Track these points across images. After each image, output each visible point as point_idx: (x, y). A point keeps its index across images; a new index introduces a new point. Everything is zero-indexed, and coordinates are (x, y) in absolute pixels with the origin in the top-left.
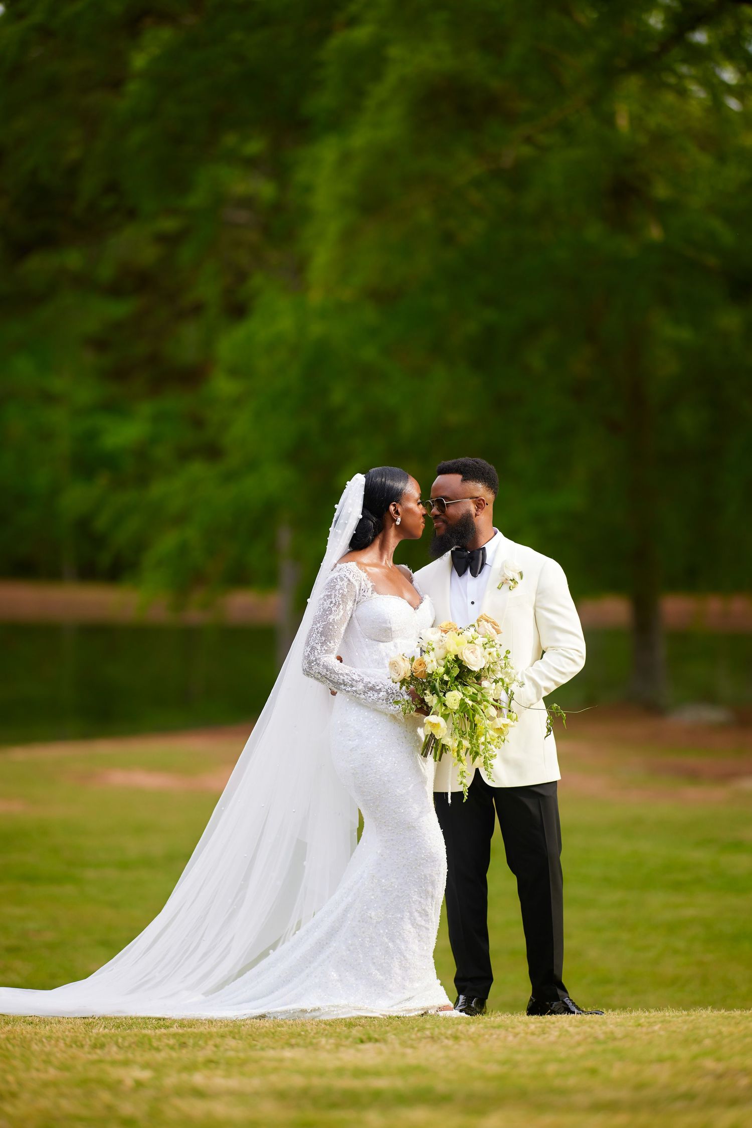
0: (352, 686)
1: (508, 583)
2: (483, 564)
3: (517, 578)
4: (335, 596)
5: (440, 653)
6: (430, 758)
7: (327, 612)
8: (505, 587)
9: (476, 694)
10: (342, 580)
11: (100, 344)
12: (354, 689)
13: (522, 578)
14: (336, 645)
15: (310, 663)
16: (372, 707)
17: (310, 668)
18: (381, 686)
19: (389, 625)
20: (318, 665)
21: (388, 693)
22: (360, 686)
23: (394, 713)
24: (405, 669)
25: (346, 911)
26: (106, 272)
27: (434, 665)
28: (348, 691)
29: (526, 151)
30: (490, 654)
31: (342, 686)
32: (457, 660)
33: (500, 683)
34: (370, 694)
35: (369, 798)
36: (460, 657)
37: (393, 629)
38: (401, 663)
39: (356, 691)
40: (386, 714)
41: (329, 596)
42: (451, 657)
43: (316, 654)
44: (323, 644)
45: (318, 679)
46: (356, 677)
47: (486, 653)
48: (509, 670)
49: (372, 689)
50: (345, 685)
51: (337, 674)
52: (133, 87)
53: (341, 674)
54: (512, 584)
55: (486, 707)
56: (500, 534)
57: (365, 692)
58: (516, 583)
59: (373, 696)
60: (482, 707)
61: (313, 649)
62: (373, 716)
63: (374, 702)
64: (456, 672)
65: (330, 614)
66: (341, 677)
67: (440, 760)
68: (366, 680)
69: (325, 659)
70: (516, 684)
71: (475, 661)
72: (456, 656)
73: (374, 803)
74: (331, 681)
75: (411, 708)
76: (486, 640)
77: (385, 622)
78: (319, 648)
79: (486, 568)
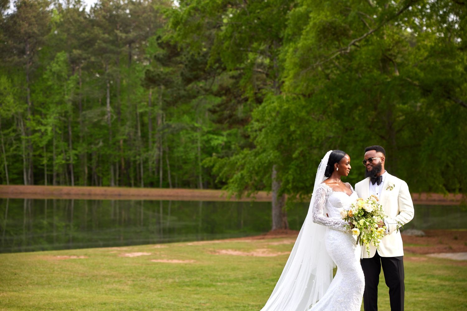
0: (329, 224)
1: (390, 188)
2: (381, 181)
3: (393, 187)
4: (319, 195)
5: (356, 207)
6: (359, 244)
7: (317, 200)
8: (389, 189)
9: (371, 221)
10: (320, 189)
11: (213, 112)
12: (330, 224)
13: (394, 186)
14: (322, 211)
15: (314, 218)
16: (337, 230)
17: (315, 220)
18: (339, 222)
19: (340, 202)
20: (317, 218)
21: (342, 224)
22: (332, 223)
23: (345, 231)
24: (345, 214)
25: (331, 298)
26: (215, 88)
27: (355, 212)
28: (329, 226)
29: (353, 47)
30: (374, 206)
31: (326, 224)
32: (363, 209)
33: (379, 216)
34: (336, 225)
35: (338, 260)
36: (364, 208)
37: (341, 203)
38: (344, 212)
39: (331, 225)
40: (343, 232)
41: (317, 195)
42: (360, 208)
43: (316, 215)
44: (318, 211)
45: (318, 223)
46: (331, 221)
47: (373, 206)
48: (383, 212)
49: (336, 224)
50: (327, 224)
51: (324, 220)
52: (223, 28)
53: (325, 220)
54: (391, 188)
55: (374, 224)
56: (386, 172)
57: (334, 225)
58: (392, 188)
59: (337, 226)
60: (373, 225)
61: (315, 213)
62: (337, 232)
63: (338, 228)
64: (363, 213)
65: (318, 201)
66: (325, 221)
67: (362, 245)
68: (334, 221)
69: (319, 216)
70: (385, 217)
71: (369, 209)
72: (362, 208)
73: (339, 262)
74: (322, 223)
75: (350, 228)
76: (372, 202)
77: (338, 201)
78: (316, 213)
79: (382, 183)
